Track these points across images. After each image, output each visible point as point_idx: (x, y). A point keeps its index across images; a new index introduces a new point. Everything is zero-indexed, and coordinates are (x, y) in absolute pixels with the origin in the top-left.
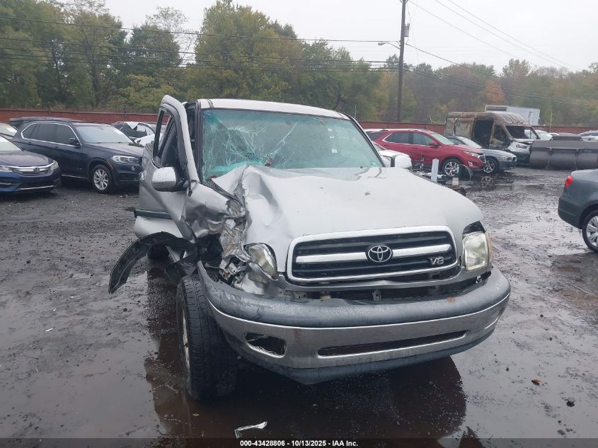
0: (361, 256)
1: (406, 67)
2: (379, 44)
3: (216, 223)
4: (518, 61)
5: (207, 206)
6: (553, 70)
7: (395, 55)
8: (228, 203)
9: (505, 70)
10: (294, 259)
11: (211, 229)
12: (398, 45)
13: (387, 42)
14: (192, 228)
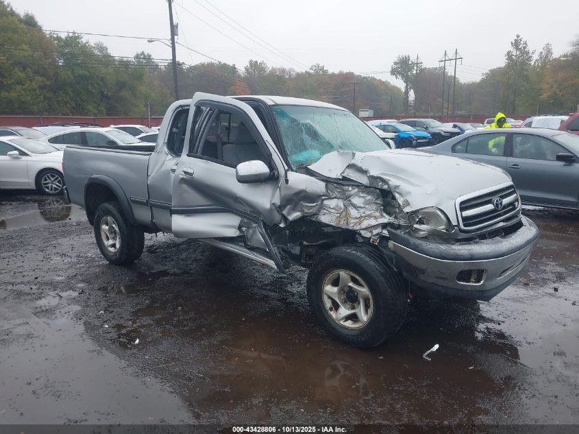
0: (490, 207)
1: (179, 64)
2: (149, 41)
3: (314, 204)
4: (256, 62)
5: (307, 190)
6: (283, 71)
7: (143, 52)
8: (326, 185)
9: (247, 69)
10: (461, 214)
11: (306, 211)
12: (169, 43)
13: (157, 40)
14: (283, 212)
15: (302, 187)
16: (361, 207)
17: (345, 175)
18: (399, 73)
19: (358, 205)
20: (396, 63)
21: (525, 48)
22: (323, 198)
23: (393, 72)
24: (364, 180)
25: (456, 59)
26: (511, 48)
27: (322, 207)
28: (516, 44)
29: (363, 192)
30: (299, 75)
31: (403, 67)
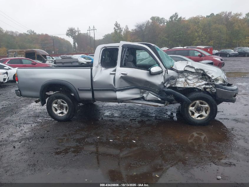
3: (174, 81)
8: (178, 74)
11: (171, 83)
14: (165, 85)
15: (172, 75)
16: (192, 80)
17: (185, 69)
18: (70, 35)
19: (191, 79)
20: (68, 31)
21: (119, 26)
22: (177, 78)
23: (67, 34)
24: (193, 70)
25: (94, 30)
26: (115, 27)
27: (176, 81)
28: (116, 25)
29: (191, 75)
30: (21, 35)
31: (71, 32)
